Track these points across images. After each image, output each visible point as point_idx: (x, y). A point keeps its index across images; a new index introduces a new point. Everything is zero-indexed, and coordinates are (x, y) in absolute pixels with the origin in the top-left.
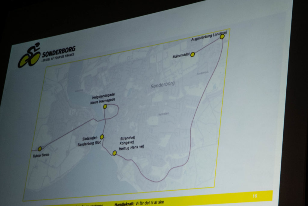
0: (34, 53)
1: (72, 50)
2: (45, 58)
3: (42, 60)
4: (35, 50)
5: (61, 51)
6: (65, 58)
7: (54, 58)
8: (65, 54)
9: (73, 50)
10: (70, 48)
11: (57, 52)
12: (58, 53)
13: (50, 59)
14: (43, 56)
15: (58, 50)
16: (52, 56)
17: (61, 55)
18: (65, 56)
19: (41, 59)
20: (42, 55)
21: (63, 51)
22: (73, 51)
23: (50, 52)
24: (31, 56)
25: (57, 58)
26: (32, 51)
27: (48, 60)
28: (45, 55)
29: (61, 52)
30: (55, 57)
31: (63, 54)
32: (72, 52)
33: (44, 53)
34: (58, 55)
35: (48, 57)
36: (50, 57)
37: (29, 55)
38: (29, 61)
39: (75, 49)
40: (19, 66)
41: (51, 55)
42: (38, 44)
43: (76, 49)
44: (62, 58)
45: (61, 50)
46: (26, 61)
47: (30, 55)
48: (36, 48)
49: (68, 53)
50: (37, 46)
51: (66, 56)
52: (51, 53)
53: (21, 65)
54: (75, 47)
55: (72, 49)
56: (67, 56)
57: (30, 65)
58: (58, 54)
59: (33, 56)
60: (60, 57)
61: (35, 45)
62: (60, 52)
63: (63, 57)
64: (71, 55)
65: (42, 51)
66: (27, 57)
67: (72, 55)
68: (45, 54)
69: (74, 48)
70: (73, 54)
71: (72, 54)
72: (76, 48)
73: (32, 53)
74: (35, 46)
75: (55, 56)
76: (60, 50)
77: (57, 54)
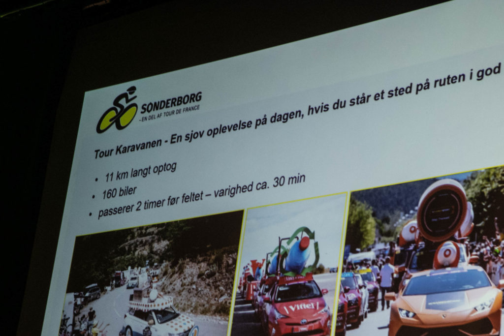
0: (126, 105)
1: (195, 99)
2: (147, 114)
3: (141, 119)
4: (127, 101)
5: (175, 101)
6: (183, 115)
7: (163, 114)
8: (182, 106)
9: (198, 98)
10: (193, 96)
11: (169, 103)
12: (170, 105)
13: (156, 117)
14: (143, 111)
15: (170, 100)
16: (159, 111)
17: (175, 108)
18: (182, 110)
19: (139, 116)
20: (140, 110)
21: (178, 101)
22: (197, 100)
23: (155, 103)
24: (121, 111)
25: (168, 114)
26: (123, 102)
27: (152, 118)
28: (145, 109)
29: (176, 103)
30: (165, 113)
31: (178, 108)
32: (196, 103)
33: (145, 105)
34: (170, 110)
35: (152, 113)
36: (155, 113)
37: (116, 110)
38: (116, 121)
39: (200, 97)
40: (99, 131)
41: (157, 109)
42: (132, 90)
43: (202, 98)
44: (177, 113)
45: (175, 99)
46: (110, 120)
47: (119, 109)
48: (130, 97)
49: (189, 105)
50: (131, 93)
51: (184, 110)
52: (156, 106)
53: (102, 128)
54: (200, 93)
55: (195, 97)
56: (187, 110)
57: (119, 127)
58: (169, 107)
59: (124, 110)
60: (173, 112)
61: (128, 90)
62: (173, 103)
63: (179, 111)
64: (193, 109)
65: (140, 102)
66: (113, 114)
67: (196, 108)
68: (146, 107)
69: (199, 95)
70: (198, 107)
71: (196, 106)
72: (202, 95)
73: (121, 106)
74: (128, 92)
75: (165, 110)
76: (173, 99)
77: (167, 107)
